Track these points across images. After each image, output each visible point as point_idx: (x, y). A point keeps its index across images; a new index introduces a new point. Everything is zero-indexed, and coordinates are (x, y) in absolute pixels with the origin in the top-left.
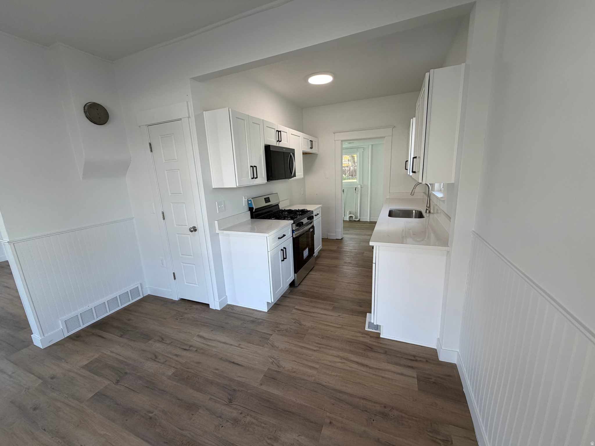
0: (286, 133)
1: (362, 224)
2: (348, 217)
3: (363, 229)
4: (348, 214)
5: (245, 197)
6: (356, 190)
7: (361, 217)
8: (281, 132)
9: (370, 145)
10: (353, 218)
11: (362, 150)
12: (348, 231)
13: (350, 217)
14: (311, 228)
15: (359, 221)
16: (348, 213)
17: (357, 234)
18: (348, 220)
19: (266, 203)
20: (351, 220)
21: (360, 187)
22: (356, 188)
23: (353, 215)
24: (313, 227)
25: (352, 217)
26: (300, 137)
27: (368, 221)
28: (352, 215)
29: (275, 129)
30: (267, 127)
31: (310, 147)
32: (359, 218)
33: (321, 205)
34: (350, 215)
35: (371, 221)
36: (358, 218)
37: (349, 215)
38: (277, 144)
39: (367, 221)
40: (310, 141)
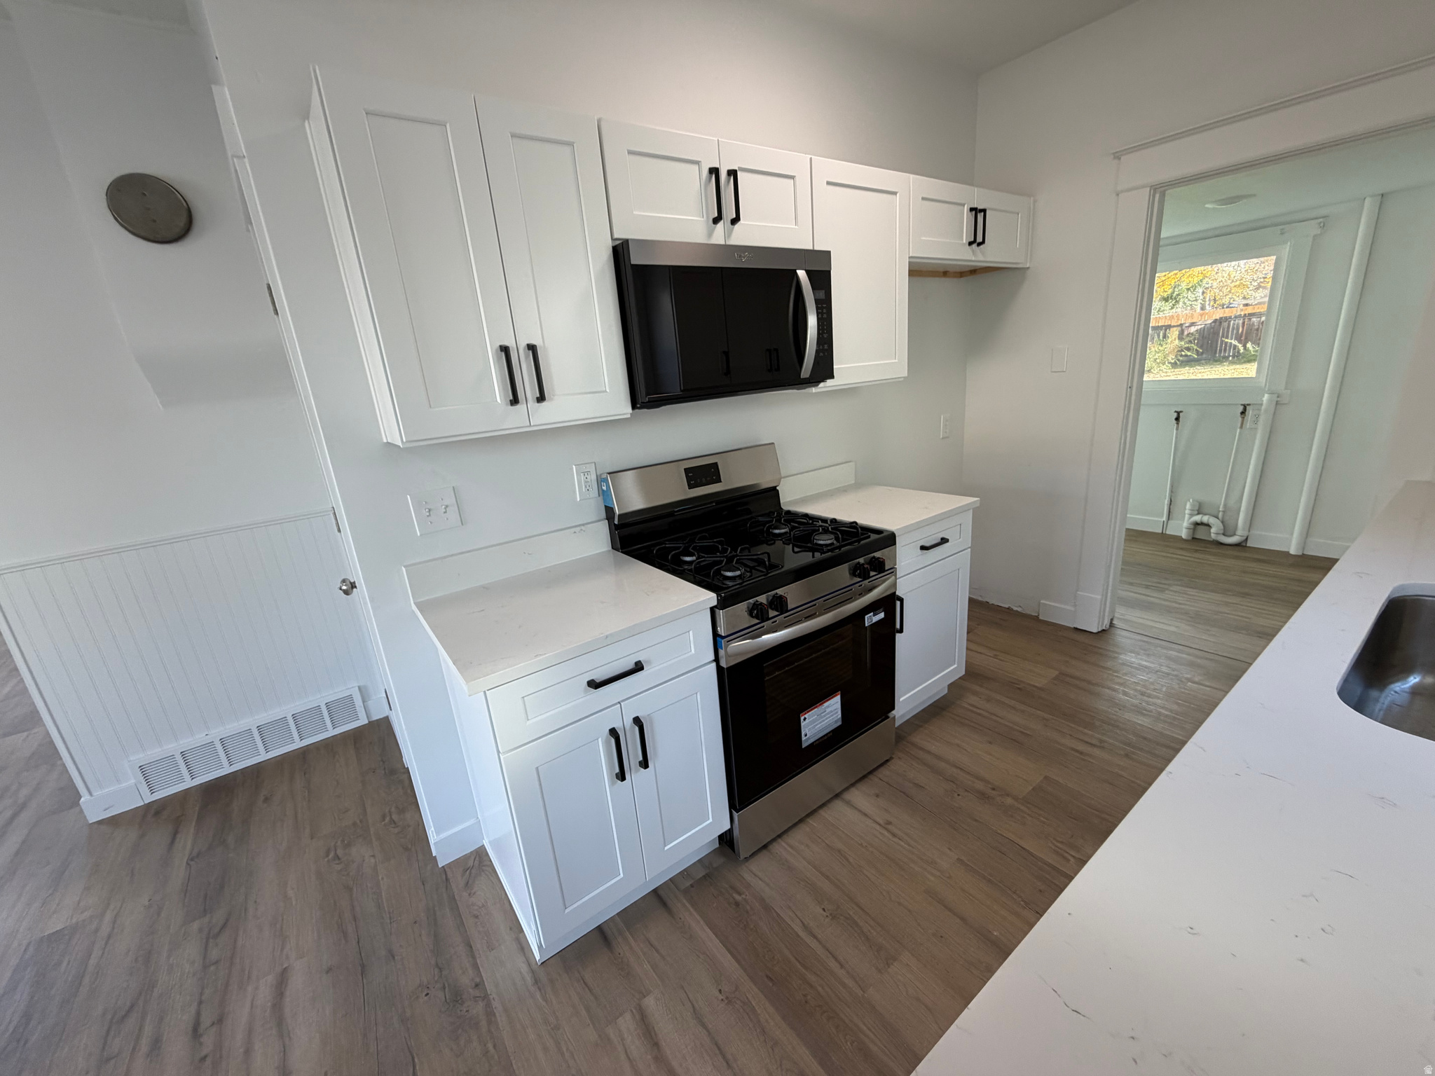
0: (792, 177)
1: (1253, 565)
2: (1185, 524)
3: (1245, 595)
4: (1187, 512)
5: (584, 468)
6: (1243, 413)
7: (1255, 532)
8: (739, 173)
9: (1368, 201)
10: (1213, 530)
11: (1312, 229)
12: (1162, 590)
13: (1197, 524)
14: (873, 607)
15: (1241, 546)
16: (1188, 506)
17: (1196, 619)
18: (1184, 534)
19: (691, 486)
20: (1197, 536)
21: (1270, 400)
22: (1245, 407)
23: (1212, 521)
24: (890, 603)
25: (1208, 525)
26: (895, 193)
27: (1292, 552)
28: (1205, 519)
29: (697, 163)
30: (630, 152)
31: (966, 237)
32: (1246, 533)
33: (977, 499)
34: (1198, 518)
35: (1311, 551)
36: (1239, 532)
37: (1191, 515)
38: (710, 234)
39: (1287, 554)
40: (972, 209)
